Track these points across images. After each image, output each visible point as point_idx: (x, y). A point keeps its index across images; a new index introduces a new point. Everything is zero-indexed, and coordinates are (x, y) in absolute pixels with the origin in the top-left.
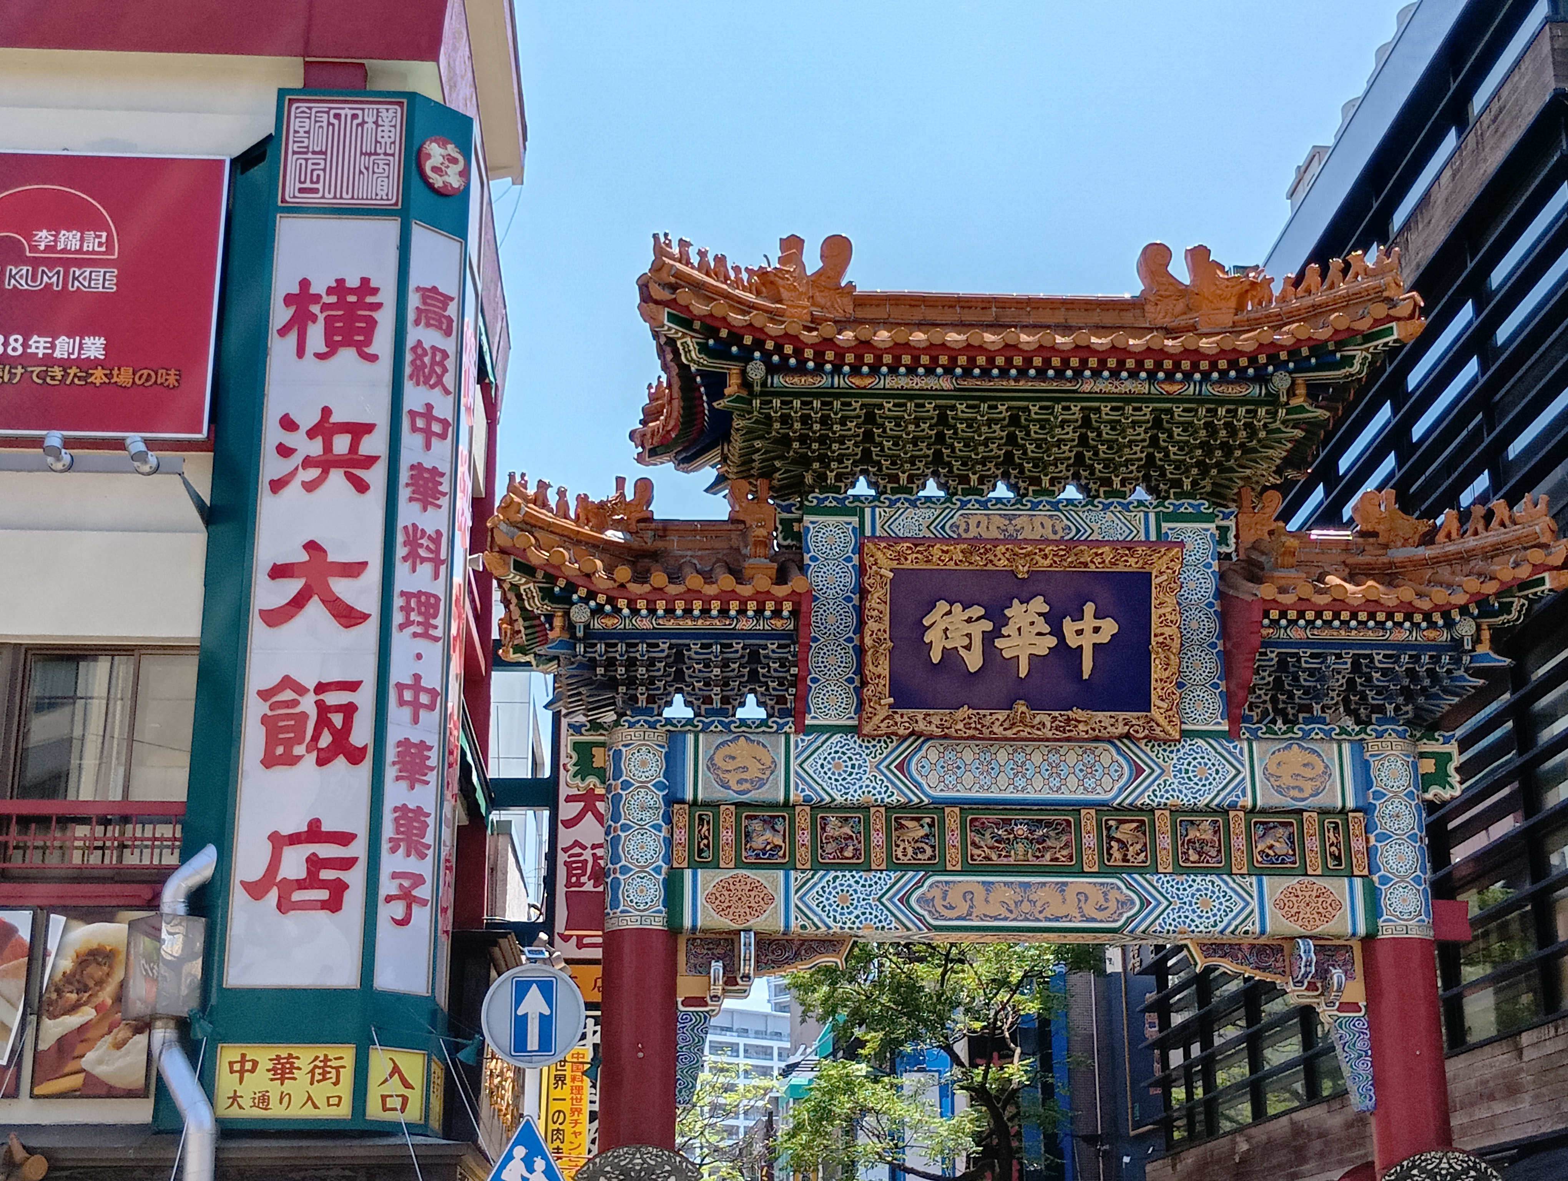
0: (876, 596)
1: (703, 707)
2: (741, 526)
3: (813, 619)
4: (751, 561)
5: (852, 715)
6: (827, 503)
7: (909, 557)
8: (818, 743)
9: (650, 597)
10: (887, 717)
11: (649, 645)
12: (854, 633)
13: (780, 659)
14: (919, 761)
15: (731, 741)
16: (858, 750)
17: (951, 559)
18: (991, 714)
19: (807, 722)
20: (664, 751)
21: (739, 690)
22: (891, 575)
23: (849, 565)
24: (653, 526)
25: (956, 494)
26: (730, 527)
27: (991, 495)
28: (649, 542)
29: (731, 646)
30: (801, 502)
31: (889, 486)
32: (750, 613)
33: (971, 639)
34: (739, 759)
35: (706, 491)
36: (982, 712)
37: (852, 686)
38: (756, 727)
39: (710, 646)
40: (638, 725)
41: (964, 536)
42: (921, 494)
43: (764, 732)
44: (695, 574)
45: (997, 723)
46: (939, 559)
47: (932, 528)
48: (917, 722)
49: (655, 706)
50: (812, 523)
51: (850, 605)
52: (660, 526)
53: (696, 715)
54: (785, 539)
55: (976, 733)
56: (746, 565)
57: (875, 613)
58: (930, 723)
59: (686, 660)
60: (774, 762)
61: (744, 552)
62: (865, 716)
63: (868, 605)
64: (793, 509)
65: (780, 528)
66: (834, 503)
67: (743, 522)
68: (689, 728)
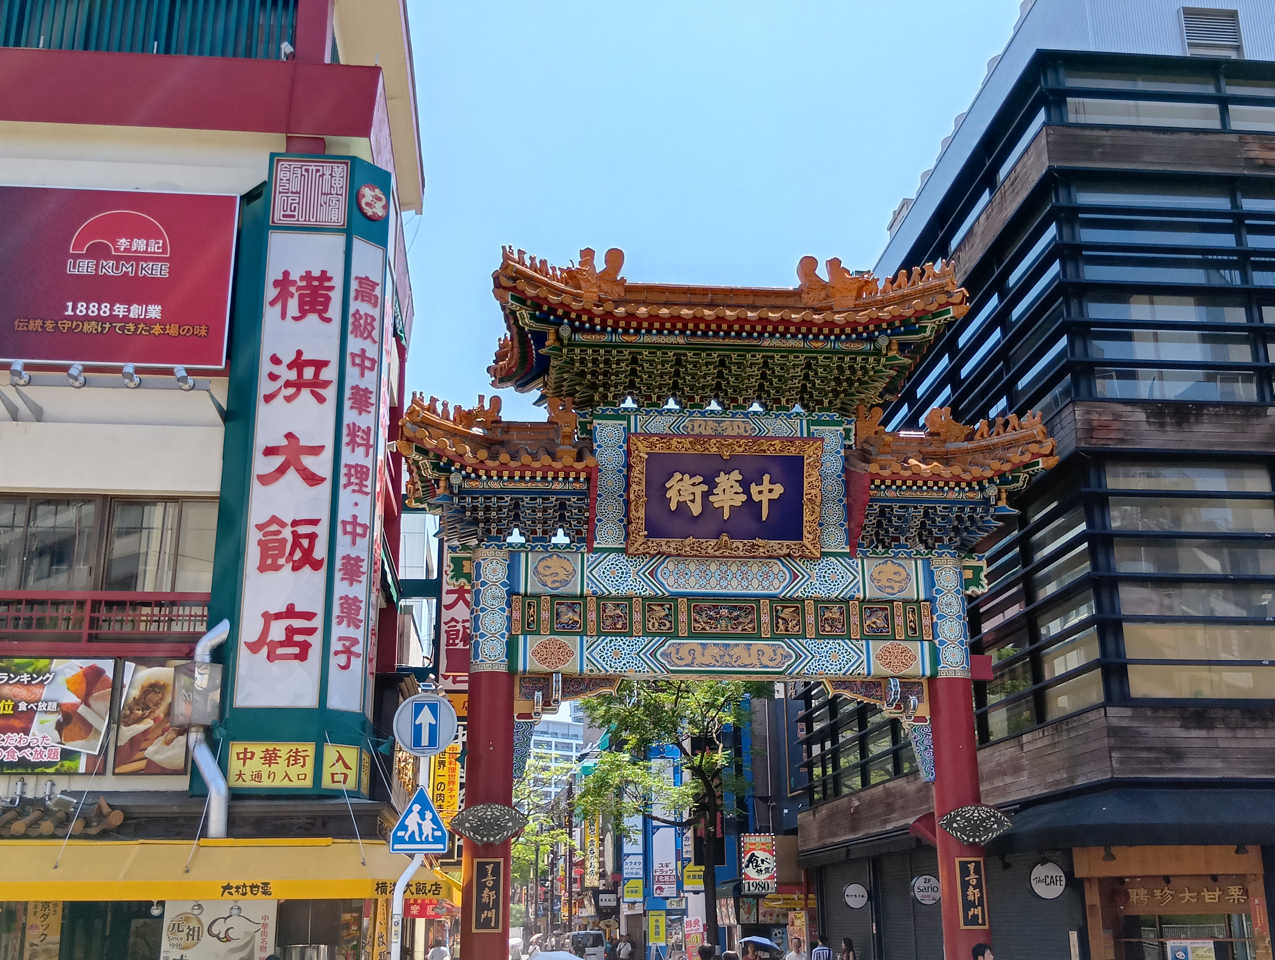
0: (637, 469)
1: (531, 536)
2: (555, 426)
3: (599, 483)
4: (561, 447)
5: (622, 541)
6: (608, 412)
7: (658, 446)
8: (601, 559)
9: (499, 469)
10: (644, 543)
11: (498, 498)
12: (623, 492)
13: (578, 507)
14: (663, 570)
15: (548, 557)
16: (626, 563)
17: (683, 447)
18: (707, 542)
19: (594, 546)
20: (507, 563)
21: (553, 526)
22: (646, 456)
23: (621, 450)
24: (501, 425)
25: (686, 407)
26: (549, 426)
27: (708, 408)
28: (499, 435)
29: (548, 499)
30: (592, 412)
31: (646, 402)
32: (560, 479)
33: (694, 496)
34: (553, 568)
35: (534, 404)
36: (701, 540)
38: (564, 549)
39: (535, 499)
40: (491, 547)
41: (691, 433)
42: (665, 407)
43: (568, 552)
44: (527, 455)
45: (710, 547)
46: (676, 447)
47: (671, 428)
48: (661, 546)
49: (502, 536)
50: (598, 424)
51: (621, 475)
52: (506, 425)
53: (527, 541)
54: (582, 434)
55: (698, 553)
56: (558, 450)
57: (637, 480)
58: (669, 546)
59: (521, 508)
60: (574, 570)
61: (557, 441)
62: (630, 542)
63: (632, 474)
64: (587, 416)
65: (579, 427)
66: (612, 413)
67: (557, 423)
68: (523, 549)
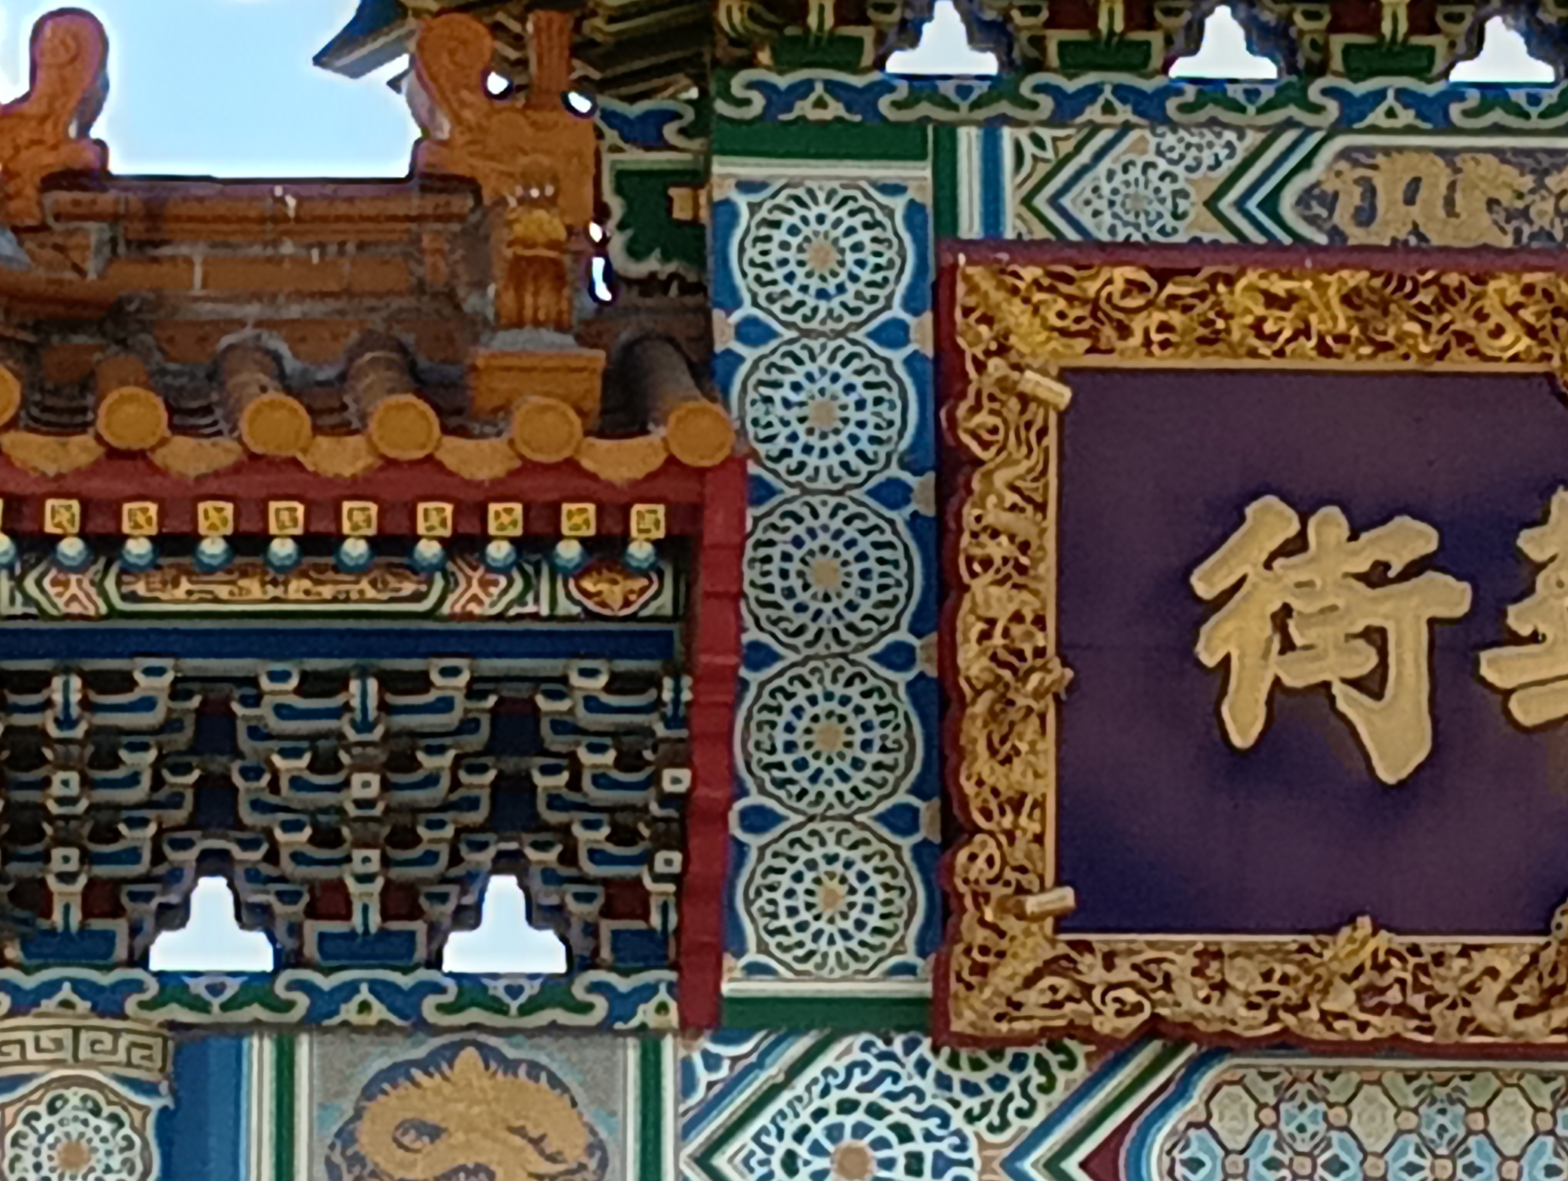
0: (1000, 478)
1: (312, 929)
2: (463, 203)
3: (750, 574)
4: (504, 340)
5: (910, 957)
6: (804, 108)
7: (1138, 324)
8: (774, 1071)
9: (96, 486)
10: (1050, 967)
11: (91, 680)
12: (914, 630)
13: (616, 734)
14: (1179, 1140)
15: (424, 1065)
16: (934, 1098)
17: (1304, 332)
18: (1465, 952)
19: (726, 988)
20: (155, 1104)
21: (455, 859)
22: (1063, 395)
23: (898, 356)
24: (106, 200)
25: (1320, 69)
26: (415, 204)
28: (92, 267)
29: (422, 682)
30: (702, 105)
31: (1054, 38)
32: (499, 551)
33: (1383, 654)
34: (459, 1137)
35: (320, 60)
36: (1428, 943)
37: (906, 843)
38: (524, 1011)
39: (336, 682)
40: (49, 1005)
41: (1357, 236)
43: (554, 1028)
44: (274, 395)
45: (1492, 988)
46: (1257, 327)
47: (1225, 204)
48: (1167, 986)
49: (120, 927)
50: (746, 186)
51: (900, 516)
52: (135, 200)
53: (282, 961)
54: (634, 252)
55: (1407, 1028)
56: (480, 356)
57: (1001, 548)
58: (1222, 987)
59: (244, 742)
61: (471, 302)
62: (960, 962)
63: (969, 513)
64: (670, 131)
65: (616, 205)
66: (835, 109)
67: (471, 185)
68: (256, 1011)
